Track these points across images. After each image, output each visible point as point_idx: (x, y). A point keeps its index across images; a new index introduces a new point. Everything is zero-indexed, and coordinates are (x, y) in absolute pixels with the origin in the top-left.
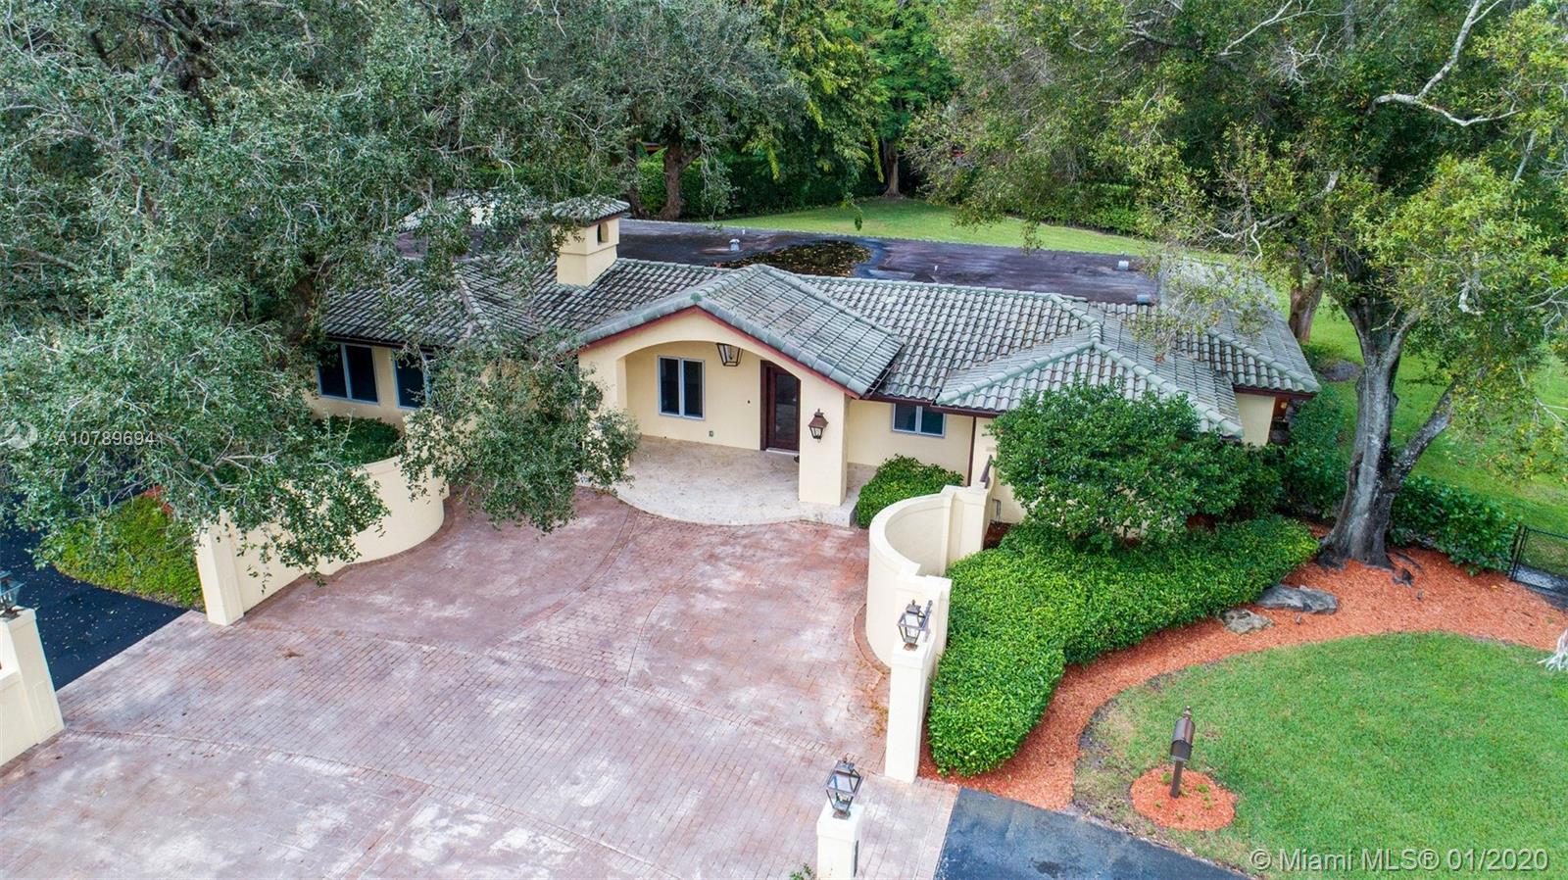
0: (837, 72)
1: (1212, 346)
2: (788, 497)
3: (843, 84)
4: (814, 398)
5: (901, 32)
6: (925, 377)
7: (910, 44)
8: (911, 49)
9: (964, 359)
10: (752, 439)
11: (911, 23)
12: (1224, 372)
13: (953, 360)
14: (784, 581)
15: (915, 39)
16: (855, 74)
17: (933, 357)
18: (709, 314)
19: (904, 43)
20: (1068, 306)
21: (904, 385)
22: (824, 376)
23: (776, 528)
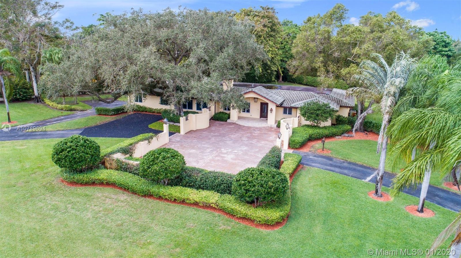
0: (272, 54)
1: (338, 100)
2: (266, 123)
3: (273, 56)
4: (271, 106)
5: (283, 45)
6: (289, 104)
7: (285, 47)
8: (285, 49)
9: (295, 101)
10: (258, 116)
11: (285, 43)
12: (339, 104)
13: (293, 101)
14: (266, 132)
15: (286, 47)
16: (275, 54)
17: (290, 101)
18: (254, 92)
19: (283, 47)
20: (314, 94)
21: (285, 105)
22: (273, 102)
23: (264, 127)
